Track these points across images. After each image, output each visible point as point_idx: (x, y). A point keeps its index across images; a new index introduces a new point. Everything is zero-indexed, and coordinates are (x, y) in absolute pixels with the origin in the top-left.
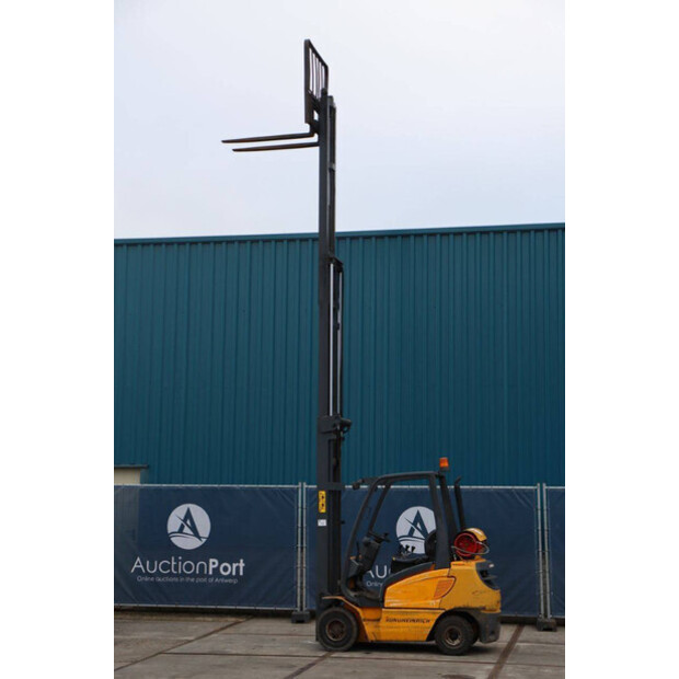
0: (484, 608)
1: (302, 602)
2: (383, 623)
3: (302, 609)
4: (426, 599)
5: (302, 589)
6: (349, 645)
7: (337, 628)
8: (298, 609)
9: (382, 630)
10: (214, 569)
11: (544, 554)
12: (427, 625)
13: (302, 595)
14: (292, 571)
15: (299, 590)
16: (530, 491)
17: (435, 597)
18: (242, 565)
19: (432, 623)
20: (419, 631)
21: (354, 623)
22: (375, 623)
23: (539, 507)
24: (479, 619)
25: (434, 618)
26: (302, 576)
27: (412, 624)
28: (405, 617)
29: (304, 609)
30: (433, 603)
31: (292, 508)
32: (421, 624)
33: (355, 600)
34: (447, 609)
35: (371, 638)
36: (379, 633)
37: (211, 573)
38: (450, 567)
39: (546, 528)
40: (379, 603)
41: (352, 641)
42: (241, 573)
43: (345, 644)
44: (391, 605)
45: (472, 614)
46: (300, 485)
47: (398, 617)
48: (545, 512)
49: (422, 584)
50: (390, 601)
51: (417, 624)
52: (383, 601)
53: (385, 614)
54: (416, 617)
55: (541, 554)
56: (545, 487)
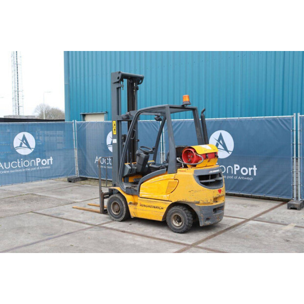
0: (198, 203)
2: (138, 207)
4: (162, 193)
6: (122, 218)
7: (116, 207)
9: (138, 211)
11: (297, 159)
12: (161, 210)
16: (289, 119)
17: (167, 193)
19: (164, 210)
20: (158, 215)
21: (124, 205)
22: (134, 206)
23: (295, 129)
25: (166, 206)
27: (154, 209)
28: (150, 204)
30: (165, 197)
32: (158, 210)
33: (126, 191)
34: (173, 201)
36: (136, 213)
38: (176, 173)
39: (299, 143)
44: (143, 196)
47: (146, 204)
48: (299, 132)
49: (160, 183)
50: (143, 193)
51: (156, 210)
53: (139, 201)
54: (155, 205)
55: (295, 159)
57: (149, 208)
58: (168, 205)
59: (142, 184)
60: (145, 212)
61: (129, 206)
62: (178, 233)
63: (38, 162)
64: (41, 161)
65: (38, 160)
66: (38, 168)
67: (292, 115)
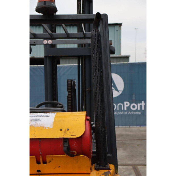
63: (126, 106)
64: (130, 105)
65: (127, 104)
66: (126, 113)
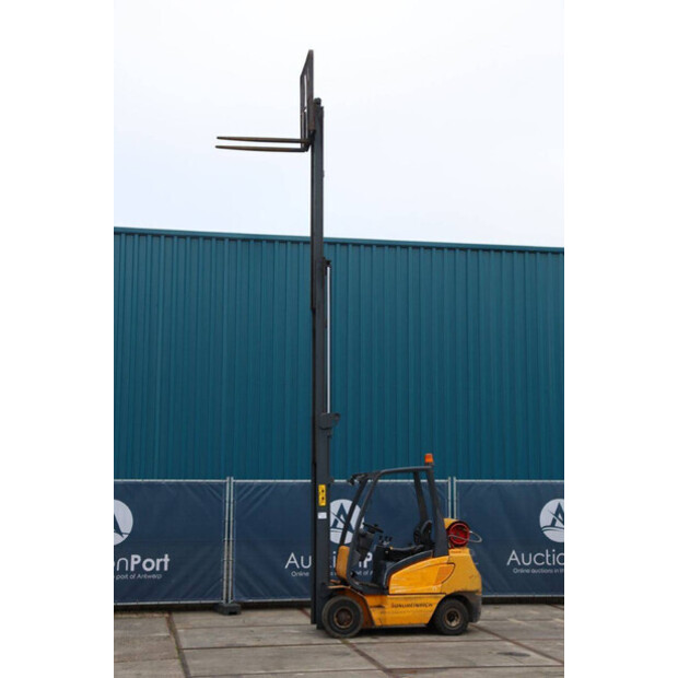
1: (227, 595)
2: (388, 608)
3: (227, 601)
4: (429, 584)
5: (228, 582)
6: (356, 631)
7: (343, 616)
8: (224, 601)
9: (387, 615)
10: (136, 566)
12: (430, 609)
13: (227, 588)
14: (218, 565)
15: (225, 583)
17: (436, 584)
18: (166, 559)
19: (435, 607)
20: (423, 615)
22: (381, 610)
24: (472, 601)
25: (435, 601)
26: (228, 569)
28: (409, 602)
29: (230, 601)
30: (435, 589)
31: (221, 502)
32: (423, 608)
33: (361, 588)
34: (448, 592)
35: (378, 623)
36: (385, 619)
37: (132, 569)
38: (448, 555)
40: (383, 590)
41: (359, 628)
42: (166, 568)
43: (353, 630)
44: (397, 592)
45: (468, 597)
46: (228, 480)
47: (403, 603)
49: (424, 571)
50: (394, 587)
51: (419, 608)
52: (388, 588)
53: (389, 600)
54: (419, 602)
56: (455, 480)
57: (409, 609)
58: (439, 600)
59: (394, 576)
60: (401, 615)
61: (371, 610)
62: (457, 635)
67: (446, 478)
